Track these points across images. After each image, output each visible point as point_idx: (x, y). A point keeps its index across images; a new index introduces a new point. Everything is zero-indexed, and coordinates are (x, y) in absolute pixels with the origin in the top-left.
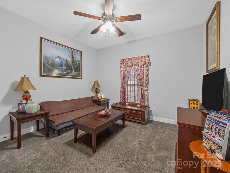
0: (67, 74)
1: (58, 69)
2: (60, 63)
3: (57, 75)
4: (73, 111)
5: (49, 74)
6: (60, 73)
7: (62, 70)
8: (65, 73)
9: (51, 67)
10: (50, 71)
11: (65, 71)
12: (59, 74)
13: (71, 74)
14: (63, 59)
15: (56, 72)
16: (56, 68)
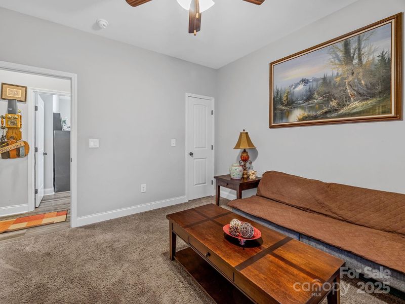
0: (326, 113)
1: (301, 107)
2: (306, 91)
3: (300, 120)
4: (312, 211)
5: (284, 121)
6: (306, 114)
7: (312, 108)
8: (319, 113)
9: (286, 108)
10: (285, 115)
11: (320, 108)
12: (304, 119)
13: (343, 111)
14: (315, 80)
15: (296, 115)
16: (297, 107)
